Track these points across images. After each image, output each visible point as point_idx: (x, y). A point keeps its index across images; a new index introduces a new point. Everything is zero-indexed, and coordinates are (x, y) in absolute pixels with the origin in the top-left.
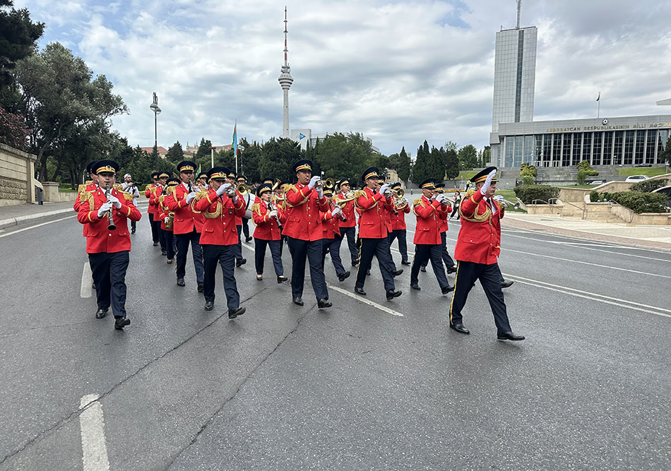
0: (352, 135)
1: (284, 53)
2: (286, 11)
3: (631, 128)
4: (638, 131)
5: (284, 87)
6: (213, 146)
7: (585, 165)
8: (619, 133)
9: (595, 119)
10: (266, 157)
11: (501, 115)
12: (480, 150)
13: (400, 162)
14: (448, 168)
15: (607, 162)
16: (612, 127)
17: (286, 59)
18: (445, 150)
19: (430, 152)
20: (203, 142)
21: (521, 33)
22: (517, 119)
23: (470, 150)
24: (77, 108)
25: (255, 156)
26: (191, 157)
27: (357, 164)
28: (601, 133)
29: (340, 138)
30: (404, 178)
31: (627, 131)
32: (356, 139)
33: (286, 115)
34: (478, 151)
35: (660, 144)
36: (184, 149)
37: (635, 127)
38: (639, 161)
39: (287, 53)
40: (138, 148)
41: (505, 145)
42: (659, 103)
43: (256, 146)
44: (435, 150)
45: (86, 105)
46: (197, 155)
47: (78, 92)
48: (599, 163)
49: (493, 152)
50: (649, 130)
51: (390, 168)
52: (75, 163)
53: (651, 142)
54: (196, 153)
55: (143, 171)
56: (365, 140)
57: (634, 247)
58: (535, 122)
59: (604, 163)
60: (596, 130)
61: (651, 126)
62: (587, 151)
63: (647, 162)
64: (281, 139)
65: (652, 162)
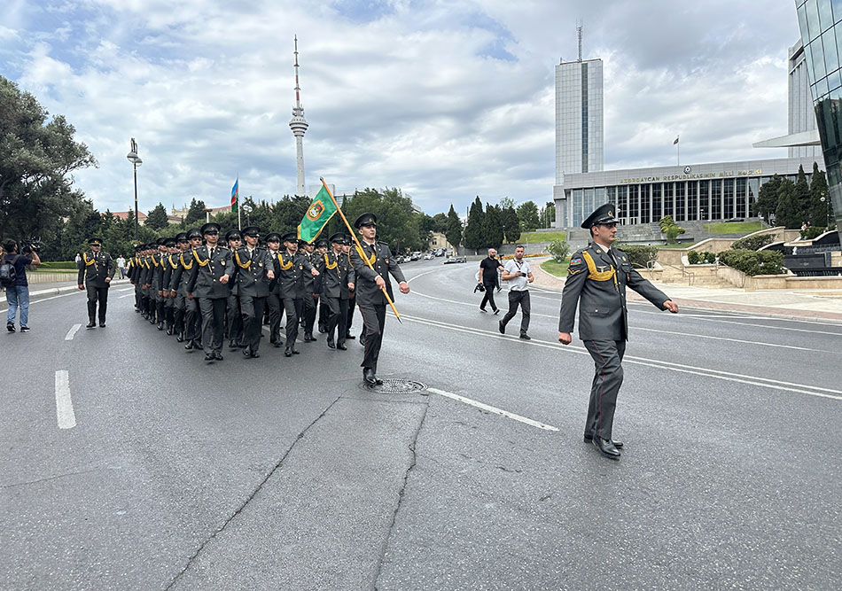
0: (388, 192)
1: (295, 91)
2: (296, 40)
3: (717, 177)
4: (725, 179)
5: (297, 133)
6: (207, 208)
7: (668, 221)
8: (704, 183)
9: (675, 167)
10: (279, 221)
11: (565, 164)
12: (541, 207)
13: (448, 224)
14: (506, 229)
15: (692, 217)
16: (696, 176)
17: (298, 99)
18: (502, 207)
19: (485, 210)
20: (194, 203)
21: (585, 67)
22: (585, 169)
23: (530, 207)
24: (27, 160)
25: (264, 219)
26: (179, 223)
27: (395, 226)
28: (683, 183)
29: (374, 195)
30: (455, 243)
31: (713, 180)
32: (394, 196)
33: (300, 167)
34: (540, 208)
35: (751, 195)
36: (169, 213)
37: (721, 175)
38: (729, 215)
39: (300, 91)
40: (108, 213)
41: (572, 200)
42: (756, 145)
43: (264, 207)
44: (489, 208)
45: (39, 155)
46: (186, 220)
47: (28, 138)
48: (683, 219)
49: (558, 209)
50: (738, 179)
51: (435, 231)
52: (23, 233)
53: (741, 193)
54: (185, 217)
55: (115, 243)
56: (404, 197)
57: (770, 316)
58: (606, 172)
59: (689, 218)
60: (678, 180)
61: (740, 174)
62: (669, 204)
63: (738, 215)
64: (298, 197)
65: (744, 215)
